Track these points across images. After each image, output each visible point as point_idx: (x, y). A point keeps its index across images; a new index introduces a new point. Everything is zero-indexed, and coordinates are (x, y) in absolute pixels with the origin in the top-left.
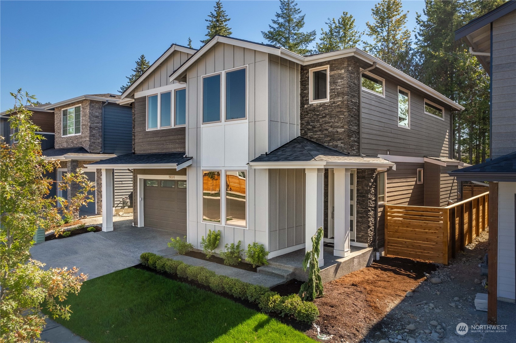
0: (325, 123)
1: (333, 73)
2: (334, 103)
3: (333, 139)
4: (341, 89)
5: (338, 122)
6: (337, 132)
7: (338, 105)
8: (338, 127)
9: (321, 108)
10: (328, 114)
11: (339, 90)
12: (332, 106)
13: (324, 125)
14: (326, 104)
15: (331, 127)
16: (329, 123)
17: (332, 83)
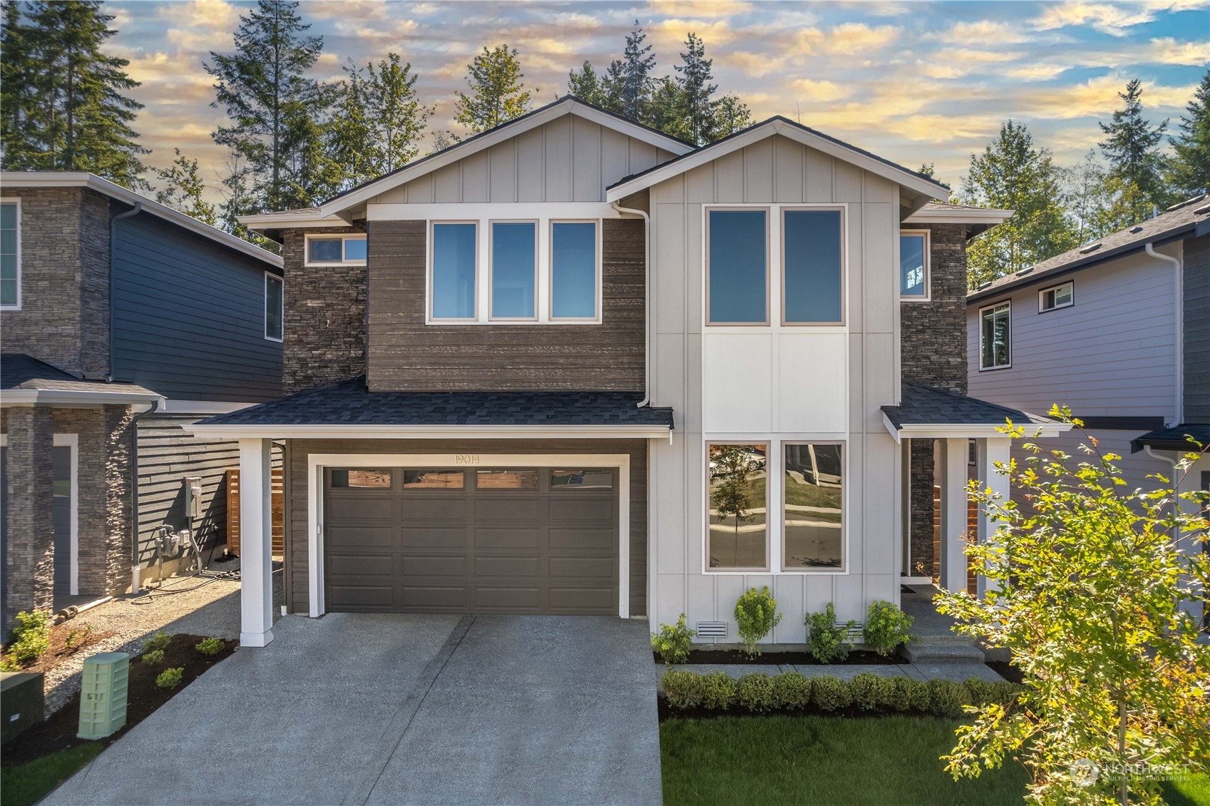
0: (925, 344)
1: (938, 246)
2: (941, 306)
3: (940, 377)
4: (954, 279)
5: (949, 345)
6: (948, 363)
7: (950, 311)
8: (950, 354)
9: (915, 313)
10: (929, 327)
11: (952, 281)
12: (937, 312)
13: (922, 348)
14: (925, 307)
15: (936, 352)
16: (933, 344)
17: (937, 267)
